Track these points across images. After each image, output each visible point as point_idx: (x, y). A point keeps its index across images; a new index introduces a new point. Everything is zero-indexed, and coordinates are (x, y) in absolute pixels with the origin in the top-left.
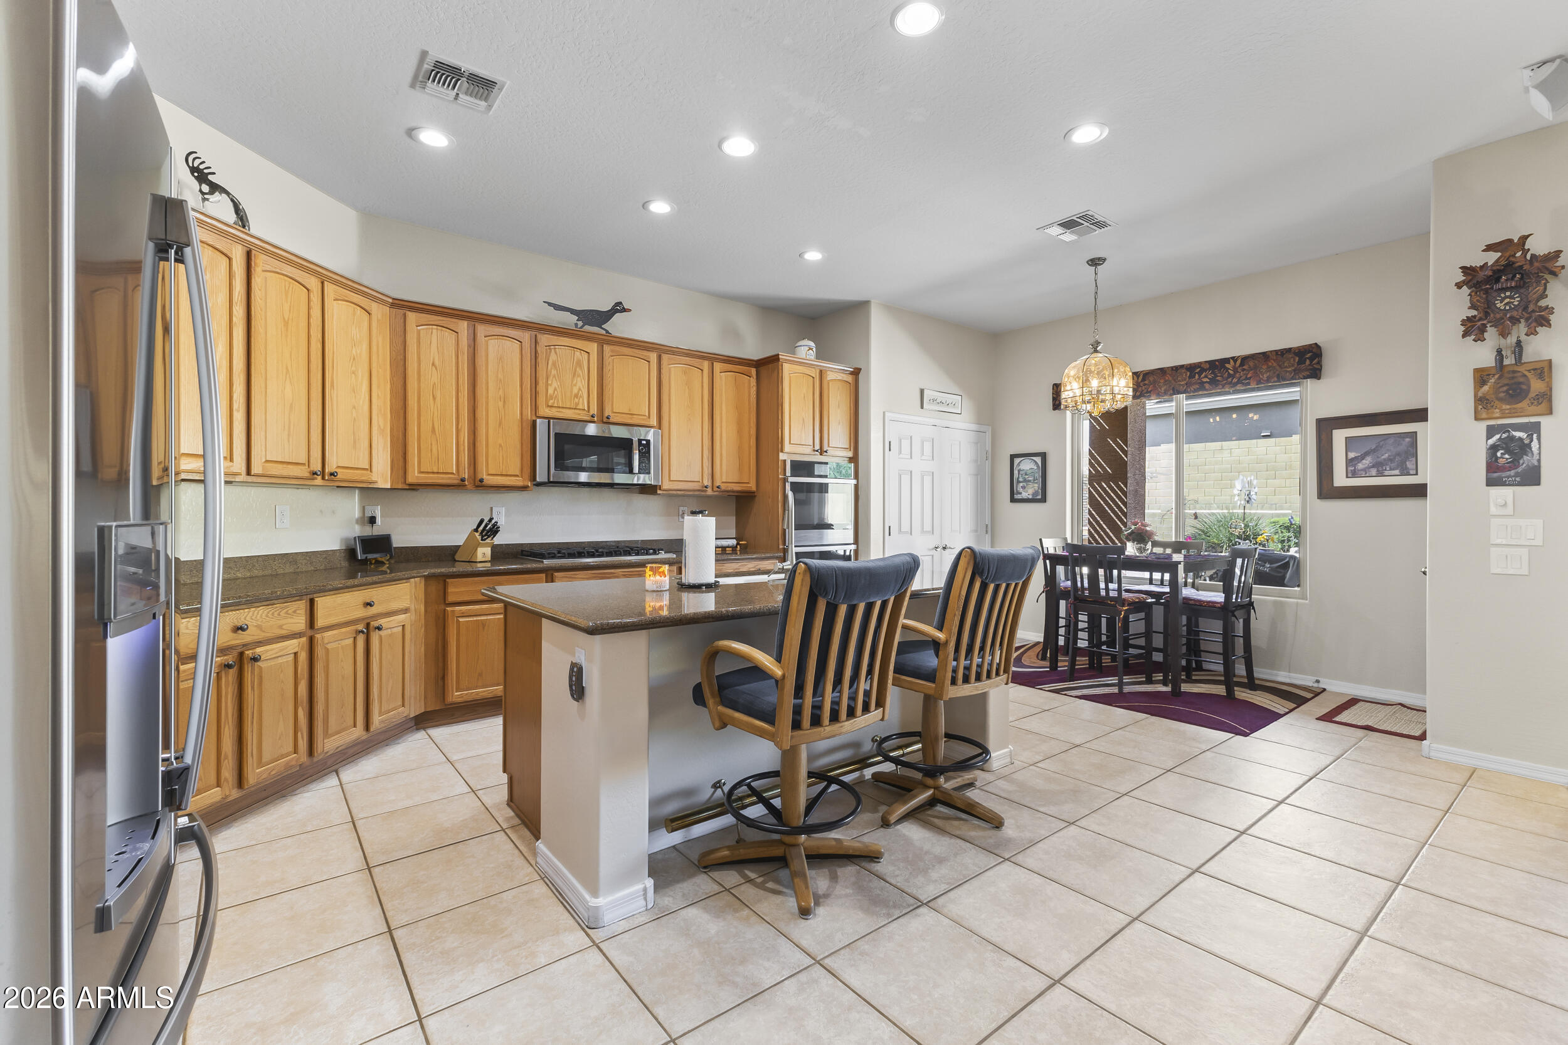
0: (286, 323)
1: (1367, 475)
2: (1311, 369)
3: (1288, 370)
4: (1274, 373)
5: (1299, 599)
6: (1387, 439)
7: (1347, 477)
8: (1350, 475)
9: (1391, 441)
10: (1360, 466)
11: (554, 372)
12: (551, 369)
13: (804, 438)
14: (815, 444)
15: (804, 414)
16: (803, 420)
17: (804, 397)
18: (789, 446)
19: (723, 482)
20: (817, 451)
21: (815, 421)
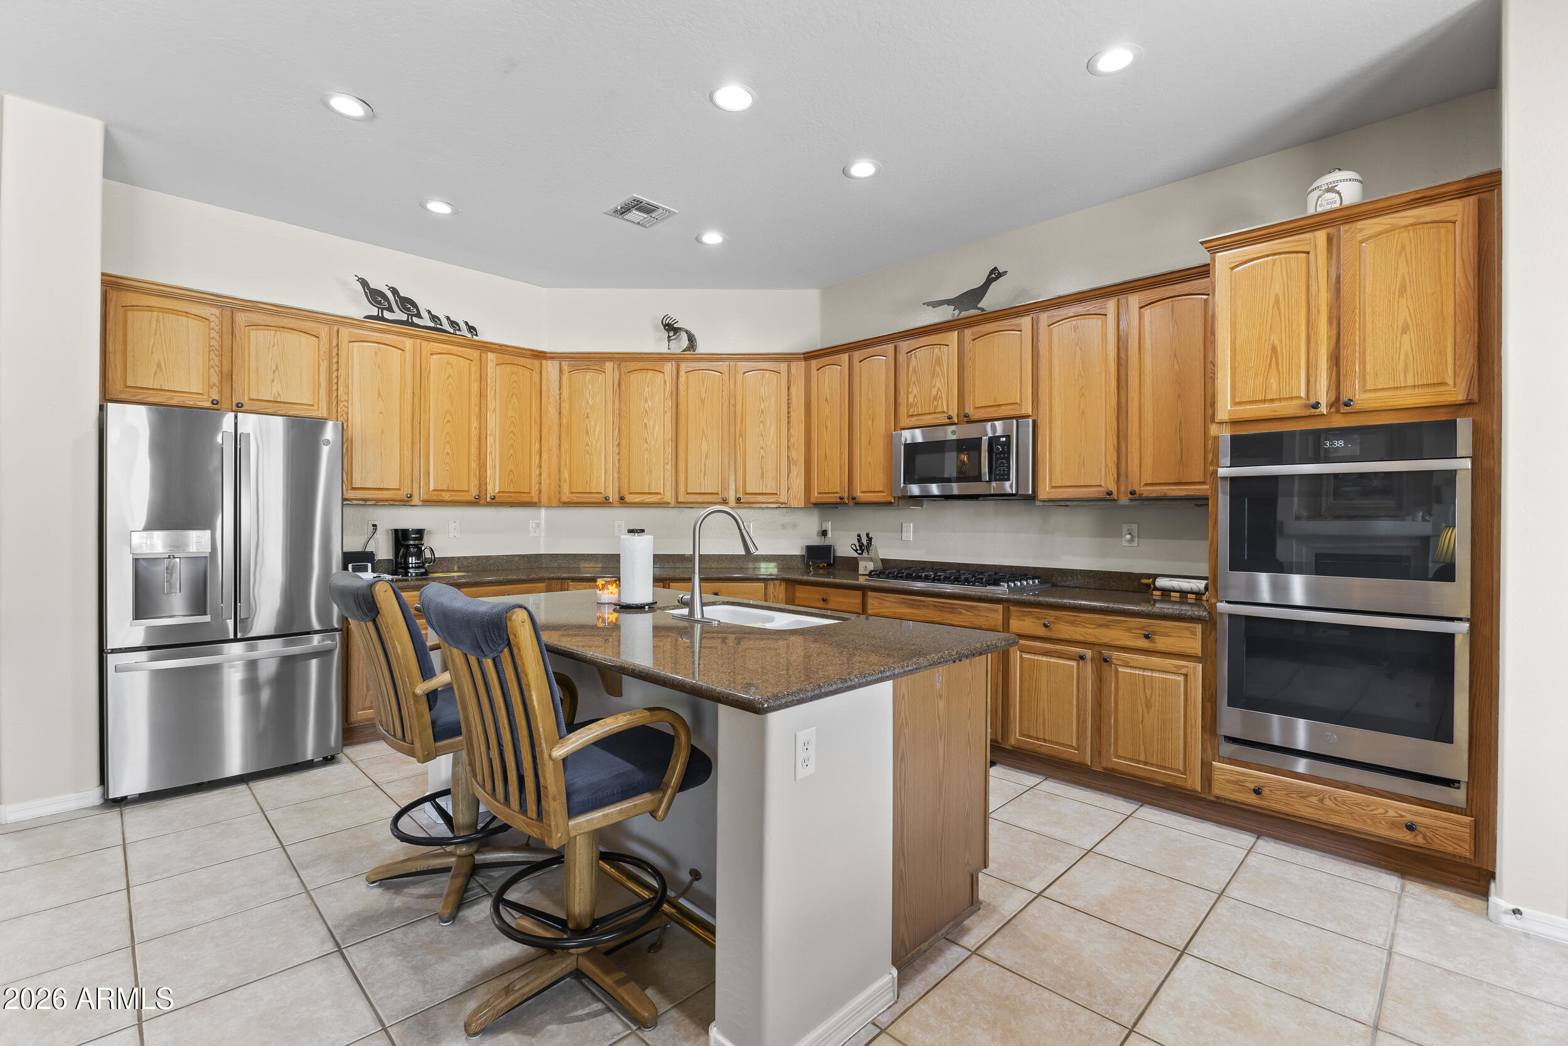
0: (703, 401)
11: (914, 378)
12: (912, 375)
13: (1275, 386)
14: (1312, 393)
15: (1275, 338)
16: (1274, 349)
17: (1277, 302)
18: (1229, 408)
19: (1146, 484)
20: (1316, 406)
21: (1312, 345)
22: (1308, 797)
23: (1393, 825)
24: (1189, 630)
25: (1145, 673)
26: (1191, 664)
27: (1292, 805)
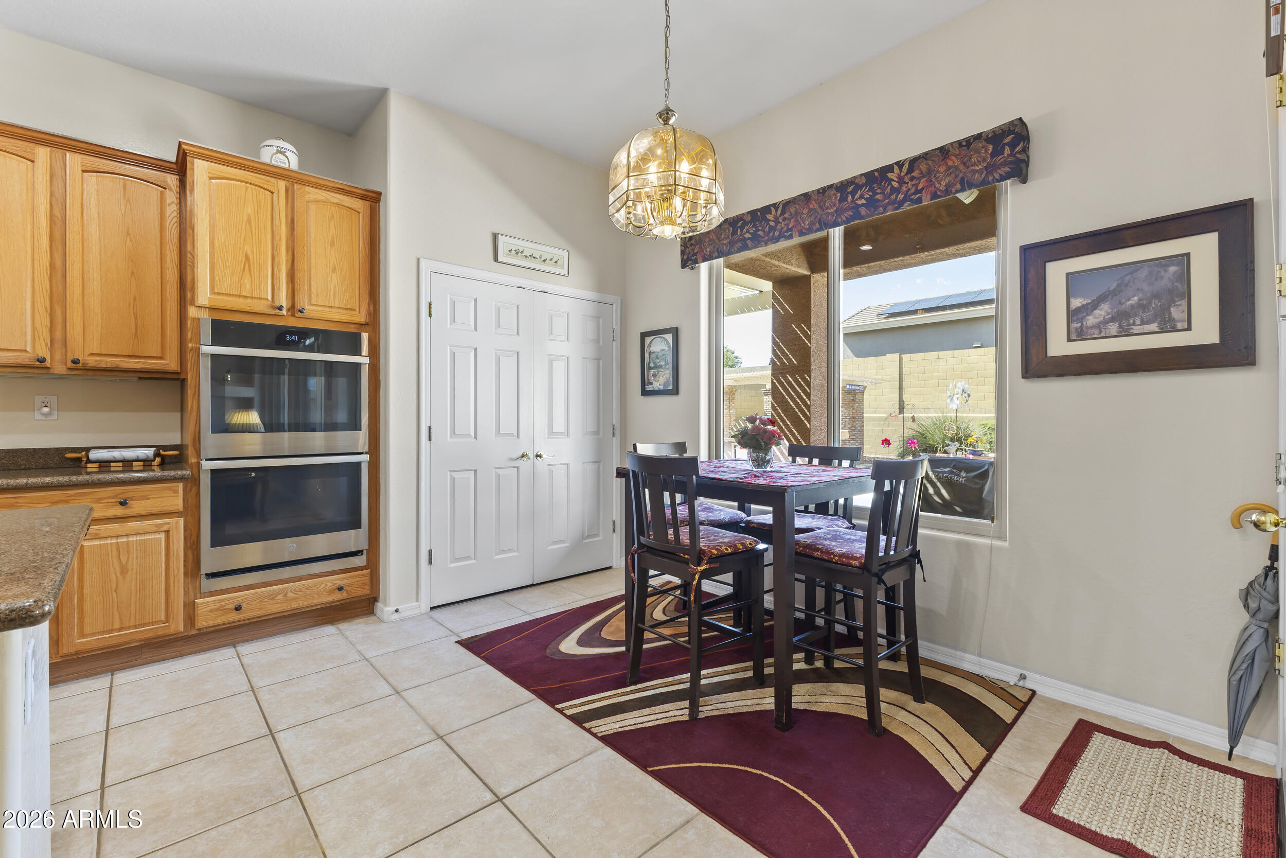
1: (1103, 335)
2: (1011, 162)
3: (977, 168)
4: (957, 176)
5: (994, 537)
6: (1137, 270)
7: (1069, 340)
8: (1073, 337)
9: (1144, 273)
10: (1091, 320)
13: (248, 286)
14: (276, 298)
15: (247, 248)
16: (247, 257)
17: (249, 221)
18: (209, 296)
19: (92, 354)
20: (280, 308)
21: (276, 262)
22: (276, 596)
23: (330, 592)
24: (171, 490)
25: (118, 541)
26: (173, 520)
27: (264, 608)
